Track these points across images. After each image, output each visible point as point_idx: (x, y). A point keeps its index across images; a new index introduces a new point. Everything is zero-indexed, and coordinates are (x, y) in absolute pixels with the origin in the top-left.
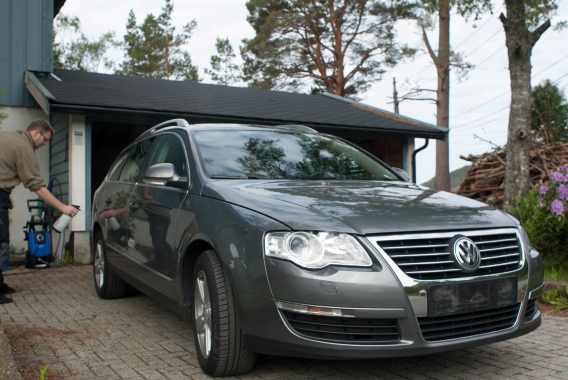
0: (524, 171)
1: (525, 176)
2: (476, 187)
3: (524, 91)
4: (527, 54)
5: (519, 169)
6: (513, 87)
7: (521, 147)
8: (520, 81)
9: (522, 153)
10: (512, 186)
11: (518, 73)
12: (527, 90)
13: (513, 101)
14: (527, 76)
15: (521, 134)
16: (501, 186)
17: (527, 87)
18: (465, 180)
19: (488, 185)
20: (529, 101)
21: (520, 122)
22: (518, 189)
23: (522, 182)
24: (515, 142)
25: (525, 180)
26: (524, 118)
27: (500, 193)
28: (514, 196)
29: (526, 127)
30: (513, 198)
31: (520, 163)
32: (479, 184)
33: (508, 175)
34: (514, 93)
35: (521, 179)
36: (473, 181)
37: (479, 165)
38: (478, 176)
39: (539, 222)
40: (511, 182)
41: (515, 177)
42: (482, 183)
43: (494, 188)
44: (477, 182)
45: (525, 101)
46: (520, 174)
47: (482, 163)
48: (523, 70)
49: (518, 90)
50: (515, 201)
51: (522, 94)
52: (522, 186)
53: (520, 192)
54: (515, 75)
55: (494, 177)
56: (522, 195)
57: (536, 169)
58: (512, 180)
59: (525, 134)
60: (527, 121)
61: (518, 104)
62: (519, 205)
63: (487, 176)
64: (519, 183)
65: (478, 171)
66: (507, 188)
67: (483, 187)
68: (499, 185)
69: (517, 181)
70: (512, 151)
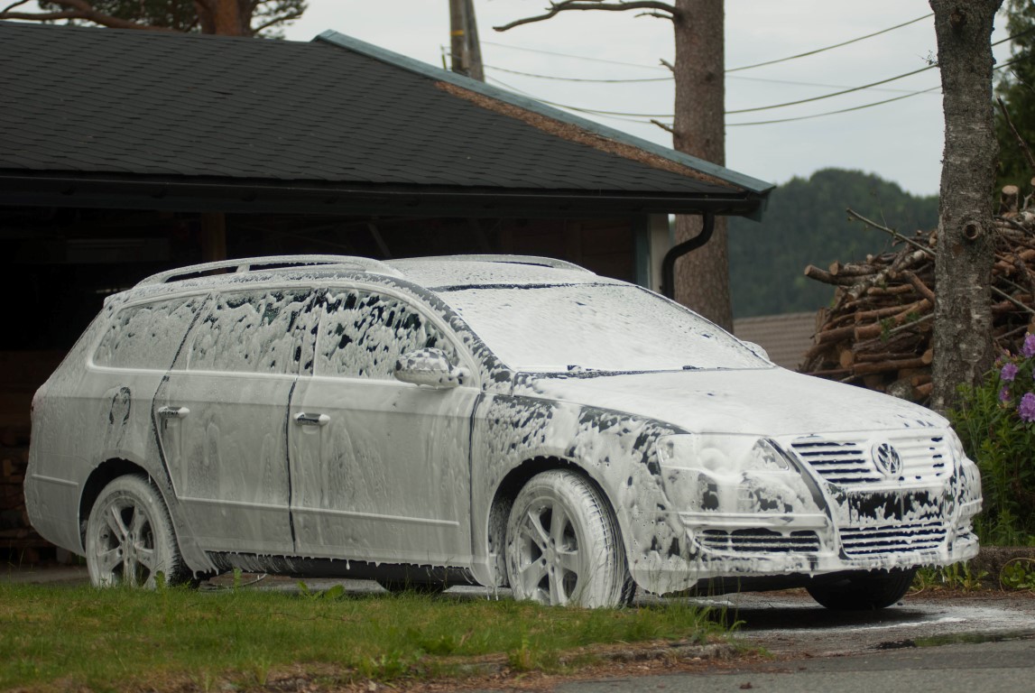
0: (979, 321)
1: (981, 334)
2: (856, 361)
3: (975, 122)
4: (981, 31)
5: (968, 317)
6: (950, 112)
7: (970, 261)
8: (965, 98)
9: (973, 278)
10: (951, 361)
11: (962, 78)
12: (982, 121)
13: (950, 148)
14: (983, 85)
15: (971, 229)
16: (925, 359)
17: (982, 111)
18: (823, 340)
19: (888, 353)
20: (989, 147)
21: (967, 199)
22: (965, 366)
23: (974, 349)
24: (956, 249)
25: (981, 344)
26: (977, 191)
27: (922, 377)
28: (956, 385)
29: (983, 212)
30: (953, 391)
31: (969, 301)
32: (865, 351)
33: (941, 331)
34: (951, 128)
35: (972, 343)
36: (847, 340)
37: (863, 295)
38: (860, 329)
39: (1011, 446)
40: (947, 350)
41: (958, 338)
42: (872, 347)
43: (906, 362)
44: (857, 346)
45: (979, 148)
46: (969, 328)
47: (870, 291)
48: (972, 70)
49: (961, 120)
50: (958, 397)
51: (971, 131)
52: (975, 358)
53: (971, 374)
54: (954, 83)
55: (906, 330)
56: (976, 381)
57: (1018, 308)
58: (950, 343)
59: (979, 230)
60: (984, 197)
61: (962, 155)
62: (970, 406)
63: (887, 328)
64: (968, 353)
65: (860, 314)
66: (939, 365)
67: (875, 361)
68: (920, 353)
69: (963, 346)
70: (948, 272)
